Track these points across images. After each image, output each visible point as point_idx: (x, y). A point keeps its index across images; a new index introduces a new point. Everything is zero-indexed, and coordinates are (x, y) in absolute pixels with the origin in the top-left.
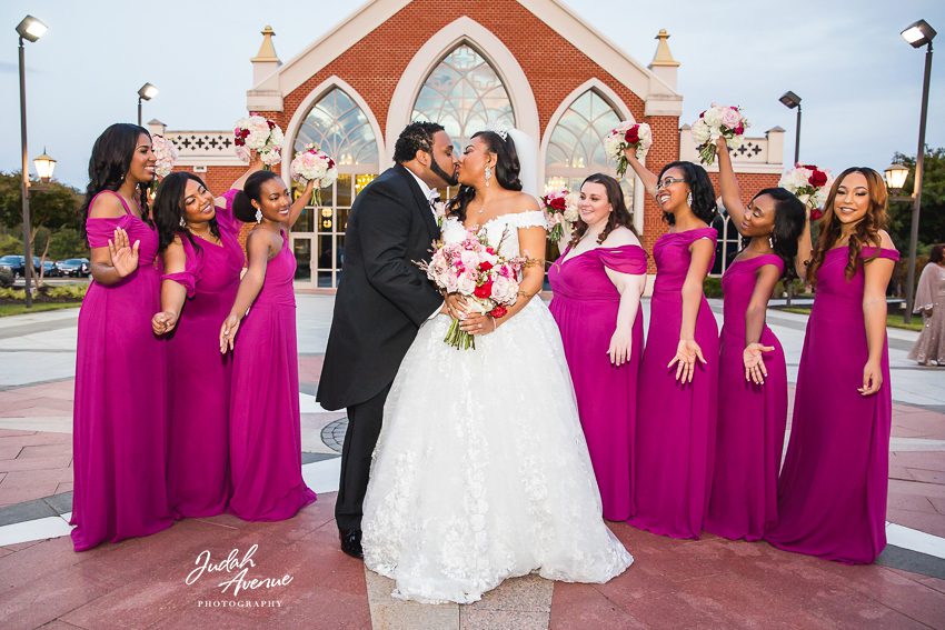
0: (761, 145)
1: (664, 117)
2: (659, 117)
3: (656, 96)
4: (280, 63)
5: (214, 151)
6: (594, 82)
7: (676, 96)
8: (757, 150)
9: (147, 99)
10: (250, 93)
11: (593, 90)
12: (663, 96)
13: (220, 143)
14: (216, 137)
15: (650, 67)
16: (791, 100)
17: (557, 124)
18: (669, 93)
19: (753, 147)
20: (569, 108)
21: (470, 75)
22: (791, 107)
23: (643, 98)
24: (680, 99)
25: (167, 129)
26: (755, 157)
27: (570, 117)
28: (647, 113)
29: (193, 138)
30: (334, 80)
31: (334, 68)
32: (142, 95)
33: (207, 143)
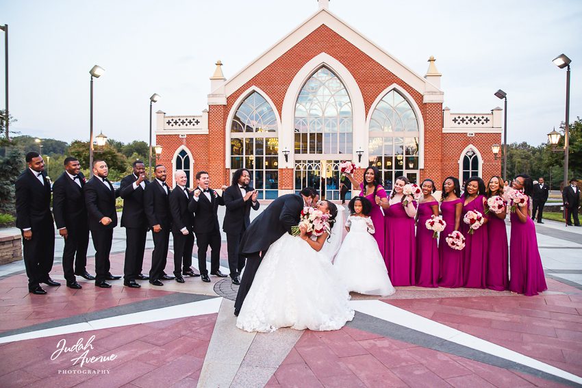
0: (489, 117)
1: (434, 104)
2: (431, 104)
3: (429, 92)
4: (225, 80)
5: (190, 126)
6: (395, 85)
7: (440, 92)
8: (487, 120)
9: (155, 102)
10: (209, 96)
11: (394, 89)
12: (433, 92)
13: (194, 122)
14: (191, 119)
15: (425, 77)
16: (501, 95)
17: (375, 109)
18: (435, 90)
19: (485, 118)
20: (381, 100)
21: (327, 84)
22: (501, 98)
23: (422, 93)
24: (442, 93)
25: (166, 115)
26: (486, 125)
27: (382, 104)
28: (425, 101)
29: (180, 120)
30: (254, 88)
31: (254, 81)
32: (152, 100)
33: (187, 122)
